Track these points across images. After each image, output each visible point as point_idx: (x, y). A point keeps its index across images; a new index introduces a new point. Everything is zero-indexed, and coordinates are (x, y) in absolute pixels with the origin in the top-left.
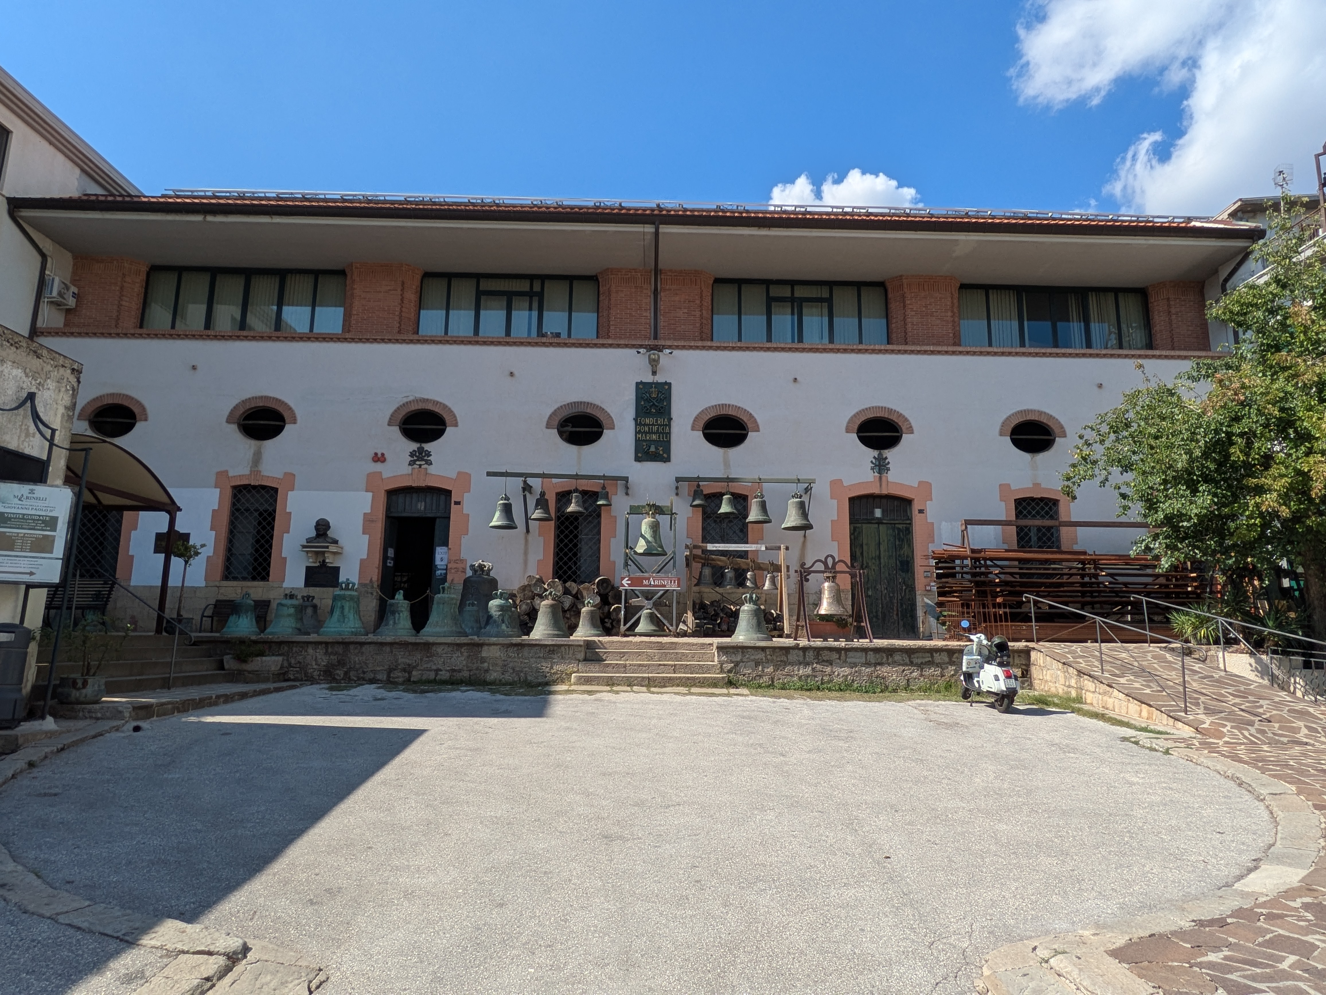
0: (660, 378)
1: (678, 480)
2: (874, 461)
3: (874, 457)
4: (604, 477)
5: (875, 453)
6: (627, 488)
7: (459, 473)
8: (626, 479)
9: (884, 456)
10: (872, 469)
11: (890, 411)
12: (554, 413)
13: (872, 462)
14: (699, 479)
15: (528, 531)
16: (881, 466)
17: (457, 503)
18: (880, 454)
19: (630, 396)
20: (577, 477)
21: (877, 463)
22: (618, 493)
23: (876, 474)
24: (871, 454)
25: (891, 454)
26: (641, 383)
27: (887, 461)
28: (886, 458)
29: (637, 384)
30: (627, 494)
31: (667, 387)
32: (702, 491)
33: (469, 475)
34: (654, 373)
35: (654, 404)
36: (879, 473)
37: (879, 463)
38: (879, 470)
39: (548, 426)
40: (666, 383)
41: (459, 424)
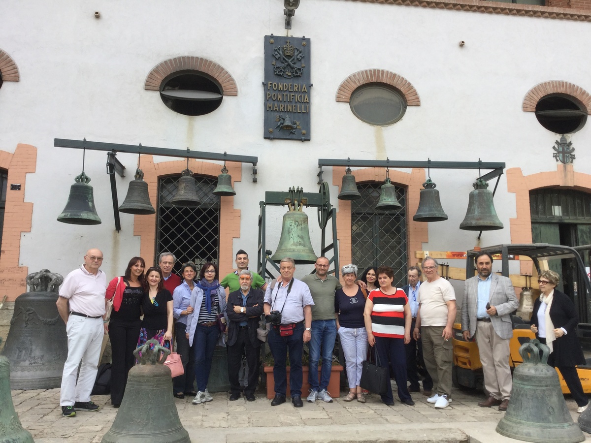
0: (296, 32)
1: (322, 163)
2: (556, 146)
3: (557, 142)
4: (225, 157)
5: (558, 137)
6: (255, 172)
7: (20, 146)
8: (253, 161)
9: (568, 141)
10: (555, 156)
11: (572, 87)
12: (156, 71)
13: (554, 148)
14: (349, 163)
15: (118, 227)
16: (565, 153)
17: (15, 187)
18: (563, 139)
19: (257, 53)
20: (188, 154)
21: (561, 149)
22: (243, 178)
23: (560, 163)
24: (551, 138)
25: (576, 139)
26: (272, 36)
27: (571, 147)
28: (570, 144)
29: (266, 37)
30: (255, 181)
31: (304, 43)
32: (354, 178)
33: (34, 149)
34: (288, 24)
35: (289, 65)
36: (564, 162)
37: (563, 149)
38: (563, 157)
39: (148, 87)
40: (304, 39)
41: (22, 78)
